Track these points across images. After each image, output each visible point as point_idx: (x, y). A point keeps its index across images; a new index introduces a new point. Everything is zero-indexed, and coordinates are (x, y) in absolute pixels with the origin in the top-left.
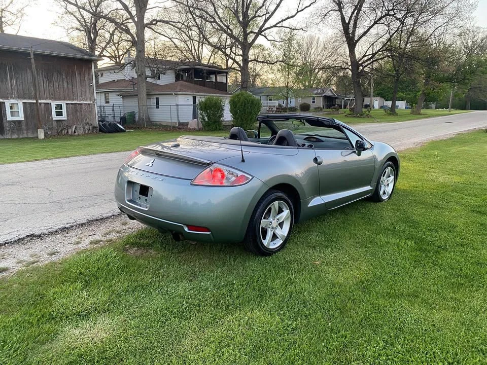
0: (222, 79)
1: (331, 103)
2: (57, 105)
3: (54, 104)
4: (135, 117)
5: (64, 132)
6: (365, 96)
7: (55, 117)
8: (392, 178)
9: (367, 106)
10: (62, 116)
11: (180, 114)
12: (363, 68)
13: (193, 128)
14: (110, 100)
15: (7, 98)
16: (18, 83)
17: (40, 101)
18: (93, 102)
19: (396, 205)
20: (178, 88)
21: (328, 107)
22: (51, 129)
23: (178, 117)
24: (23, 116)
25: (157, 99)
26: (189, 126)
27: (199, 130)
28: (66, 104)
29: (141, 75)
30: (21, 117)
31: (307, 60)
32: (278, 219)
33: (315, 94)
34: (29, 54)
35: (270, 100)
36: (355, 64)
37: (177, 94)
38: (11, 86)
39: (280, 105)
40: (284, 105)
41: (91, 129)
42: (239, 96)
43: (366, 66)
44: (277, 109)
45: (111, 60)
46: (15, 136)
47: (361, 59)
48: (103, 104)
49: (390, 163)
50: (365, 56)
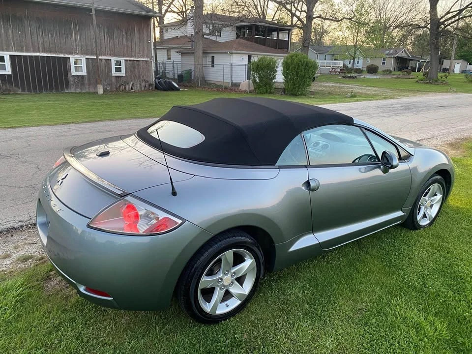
0: (283, 36)
1: (404, 65)
2: (117, 61)
3: (114, 60)
4: (191, 75)
5: (122, 88)
6: (445, 58)
7: (114, 73)
8: (439, 197)
9: (445, 70)
10: (121, 72)
11: (233, 74)
12: (445, 27)
13: (244, 89)
14: (171, 56)
15: (72, 54)
16: (82, 39)
17: (100, 57)
18: (151, 59)
19: (438, 237)
20: (235, 46)
21: (400, 69)
22: (110, 84)
23: (231, 77)
24: (86, 71)
25: (213, 57)
26: (240, 88)
27: (250, 92)
28: (125, 60)
29: (199, 31)
30: (84, 73)
31: (382, 16)
32: (234, 273)
33: (387, 55)
34: (90, 10)
35: (335, 60)
36: (435, 22)
37: (232, 53)
38: (76, 42)
39: (344, 66)
40: (350, 66)
41: (147, 86)
42: (293, 57)
43: (449, 25)
44: (341, 70)
45: (179, 15)
46: (79, 90)
47: (443, 17)
48: (165, 60)
49: (439, 177)
50: (448, 13)
